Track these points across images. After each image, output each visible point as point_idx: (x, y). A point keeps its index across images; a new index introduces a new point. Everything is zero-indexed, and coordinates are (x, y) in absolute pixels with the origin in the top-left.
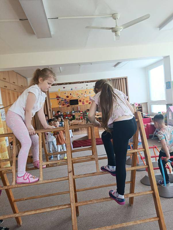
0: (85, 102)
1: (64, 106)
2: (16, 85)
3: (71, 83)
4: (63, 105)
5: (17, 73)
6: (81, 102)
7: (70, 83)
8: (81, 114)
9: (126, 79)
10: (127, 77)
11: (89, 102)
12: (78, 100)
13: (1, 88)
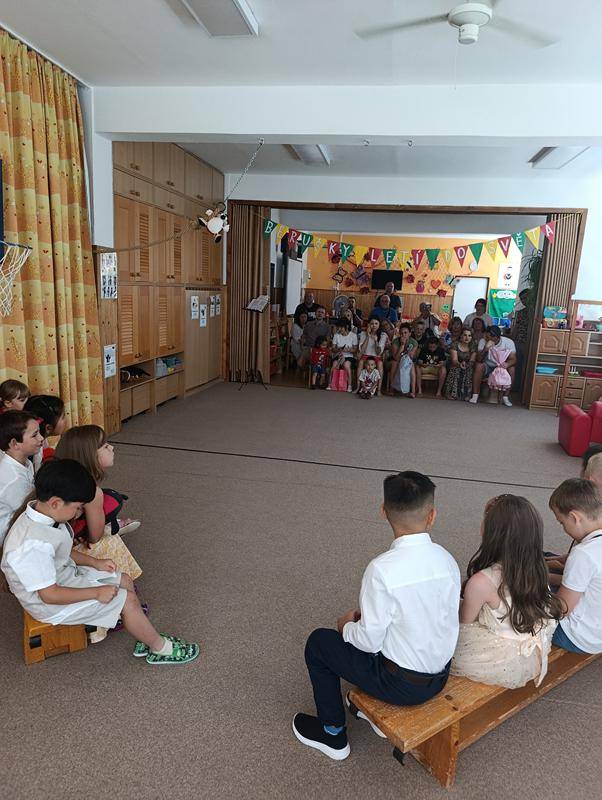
0: (427, 285)
1: (350, 288)
2: (177, 193)
4: (349, 283)
5: (187, 152)
6: (412, 281)
9: (580, 216)
10: (586, 210)
11: (439, 288)
12: (401, 273)
13: (115, 194)
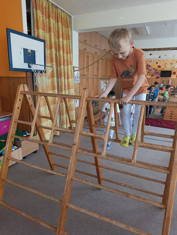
1: (153, 77)
2: (98, 49)
3: (161, 48)
4: (152, 75)
5: (101, 35)
6: (175, 74)
7: (159, 49)
12: (171, 71)
13: (79, 50)
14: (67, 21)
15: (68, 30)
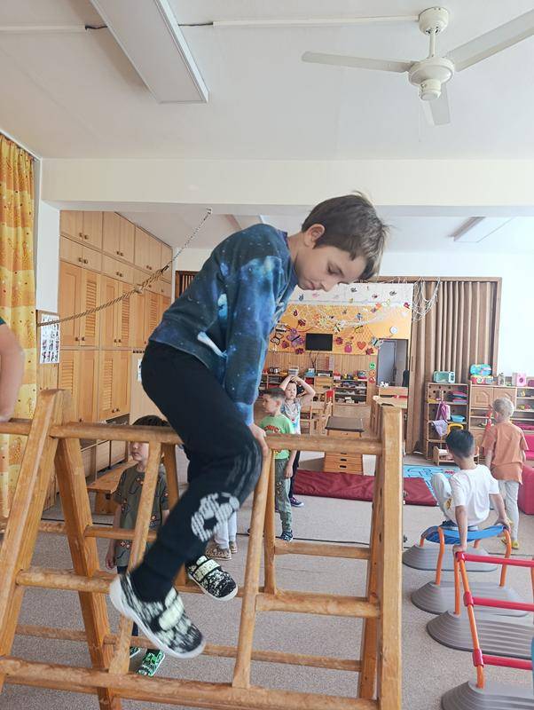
0: (354, 345)
2: (126, 262)
4: (286, 345)
5: (136, 226)
6: (341, 343)
8: (335, 381)
9: (495, 284)
10: (501, 279)
11: (365, 348)
13: (62, 261)
14: (19, 169)
15: (22, 197)
